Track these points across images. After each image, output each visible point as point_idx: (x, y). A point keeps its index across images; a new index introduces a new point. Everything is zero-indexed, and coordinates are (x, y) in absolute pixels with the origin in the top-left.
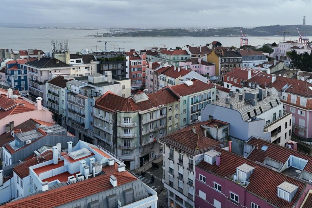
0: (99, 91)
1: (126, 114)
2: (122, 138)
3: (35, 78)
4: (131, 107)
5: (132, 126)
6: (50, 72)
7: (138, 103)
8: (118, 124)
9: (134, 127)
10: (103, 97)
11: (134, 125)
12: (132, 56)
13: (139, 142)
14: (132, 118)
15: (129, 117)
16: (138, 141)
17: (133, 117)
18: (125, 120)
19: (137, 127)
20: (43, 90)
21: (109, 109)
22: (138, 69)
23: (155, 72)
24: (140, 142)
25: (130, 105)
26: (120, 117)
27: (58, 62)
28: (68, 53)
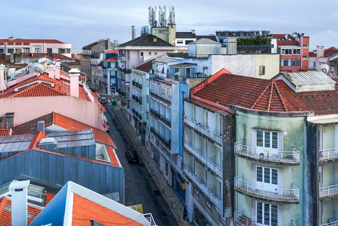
0: (204, 69)
1: (263, 117)
2: (250, 196)
3: (123, 66)
4: (281, 101)
5: (282, 161)
6: (142, 54)
7: (304, 92)
8: (238, 148)
9: (291, 165)
10: (210, 81)
11: (290, 157)
12: (283, 40)
13: (307, 220)
14: (285, 133)
15: (273, 128)
16: (304, 214)
17: (287, 131)
18: (259, 136)
19: (301, 165)
20: (129, 82)
21: (217, 104)
22: (294, 62)
23: (330, 61)
24: (310, 221)
25: (278, 95)
26: (245, 126)
27: (155, 40)
28: (173, 28)
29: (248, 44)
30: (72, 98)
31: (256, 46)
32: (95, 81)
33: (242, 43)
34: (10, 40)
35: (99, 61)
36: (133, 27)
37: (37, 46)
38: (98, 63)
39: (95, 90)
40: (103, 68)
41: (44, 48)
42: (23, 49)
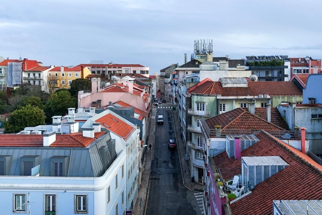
6: (187, 73)
10: (199, 85)
12: (297, 62)
14: (207, 104)
15: (202, 101)
18: (198, 105)
26: (193, 102)
27: (197, 63)
28: (210, 54)
29: (266, 65)
30: (129, 94)
31: (272, 67)
32: (167, 95)
33: (261, 65)
34: (110, 65)
35: (169, 80)
36: (186, 54)
37: (126, 69)
38: (169, 81)
39: (166, 101)
40: (172, 85)
41: (131, 70)
42: (117, 71)
